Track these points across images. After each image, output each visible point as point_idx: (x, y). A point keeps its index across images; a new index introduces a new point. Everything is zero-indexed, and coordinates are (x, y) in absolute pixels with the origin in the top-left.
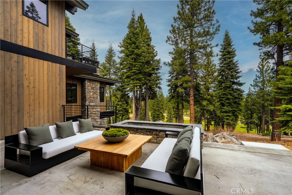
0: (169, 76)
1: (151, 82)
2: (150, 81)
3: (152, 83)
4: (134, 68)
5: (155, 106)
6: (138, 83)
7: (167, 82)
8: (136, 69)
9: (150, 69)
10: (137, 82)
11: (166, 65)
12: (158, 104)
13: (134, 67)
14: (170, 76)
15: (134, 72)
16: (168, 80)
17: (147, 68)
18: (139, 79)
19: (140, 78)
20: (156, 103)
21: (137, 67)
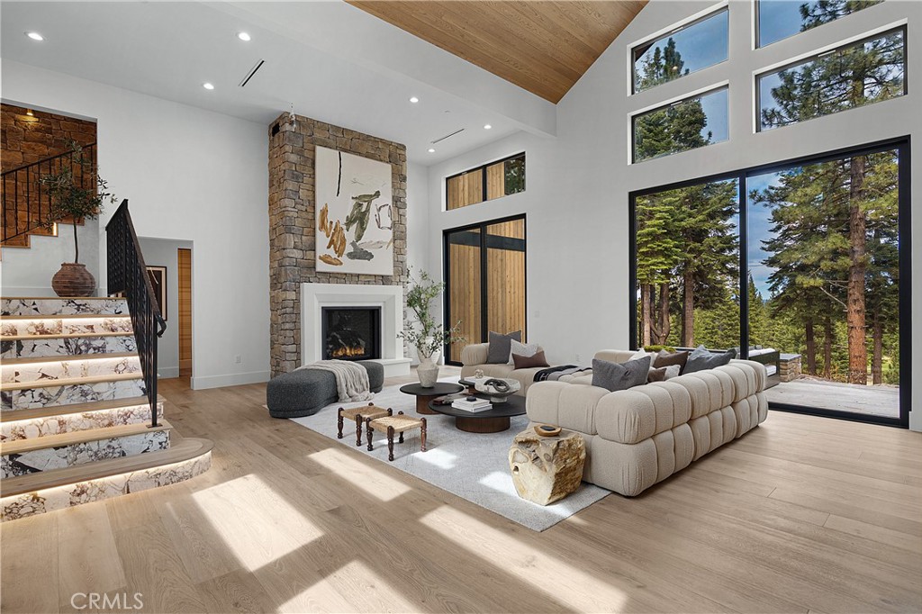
0: (775, 230)
1: (703, 256)
2: (701, 252)
3: (705, 259)
4: (648, 223)
5: (720, 332)
6: (662, 263)
7: (763, 249)
8: (654, 226)
9: (701, 217)
10: (659, 260)
11: (761, 199)
12: (731, 325)
13: (650, 219)
14: (779, 228)
15: (648, 234)
16: (767, 243)
17: (690, 216)
18: (666, 253)
19: (666, 249)
20: (724, 321)
21: (660, 219)
